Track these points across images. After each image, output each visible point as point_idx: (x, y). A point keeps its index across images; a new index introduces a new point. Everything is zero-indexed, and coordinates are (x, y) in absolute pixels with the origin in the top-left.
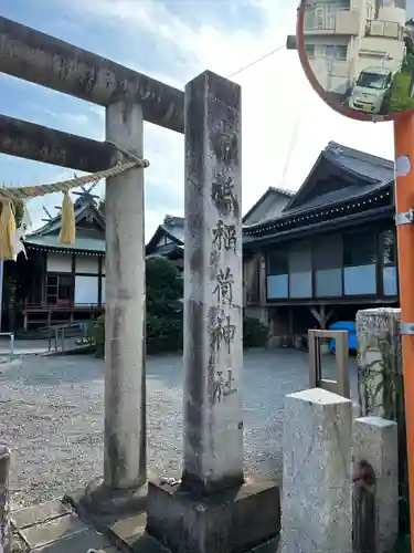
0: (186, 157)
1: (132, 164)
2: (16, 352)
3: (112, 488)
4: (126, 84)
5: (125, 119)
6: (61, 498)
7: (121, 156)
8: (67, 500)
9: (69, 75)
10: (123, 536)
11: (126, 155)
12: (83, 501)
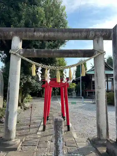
0: (113, 49)
1: (100, 53)
2: (84, 102)
3: (99, 139)
4: (97, 33)
5: (98, 42)
6: (87, 138)
7: (97, 52)
8: (88, 139)
9: (83, 36)
10: (100, 151)
11: (98, 51)
12: (92, 140)
